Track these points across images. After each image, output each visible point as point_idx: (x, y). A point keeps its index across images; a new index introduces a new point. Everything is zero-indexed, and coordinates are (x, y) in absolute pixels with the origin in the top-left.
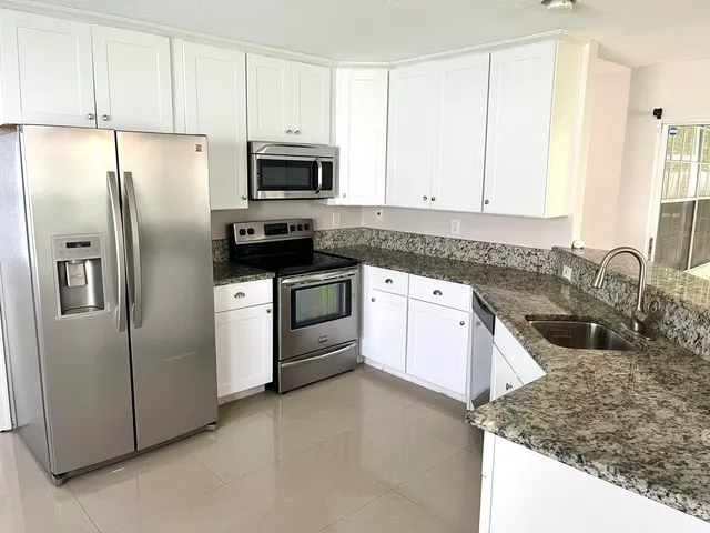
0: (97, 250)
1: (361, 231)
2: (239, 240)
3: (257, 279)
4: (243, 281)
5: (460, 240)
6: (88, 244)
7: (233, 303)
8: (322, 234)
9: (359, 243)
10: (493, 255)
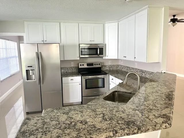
0: (33, 68)
1: (118, 66)
2: (80, 67)
3: (76, 76)
4: (72, 76)
5: (137, 69)
6: (32, 67)
7: (70, 81)
8: (105, 66)
9: (118, 69)
10: (143, 74)
